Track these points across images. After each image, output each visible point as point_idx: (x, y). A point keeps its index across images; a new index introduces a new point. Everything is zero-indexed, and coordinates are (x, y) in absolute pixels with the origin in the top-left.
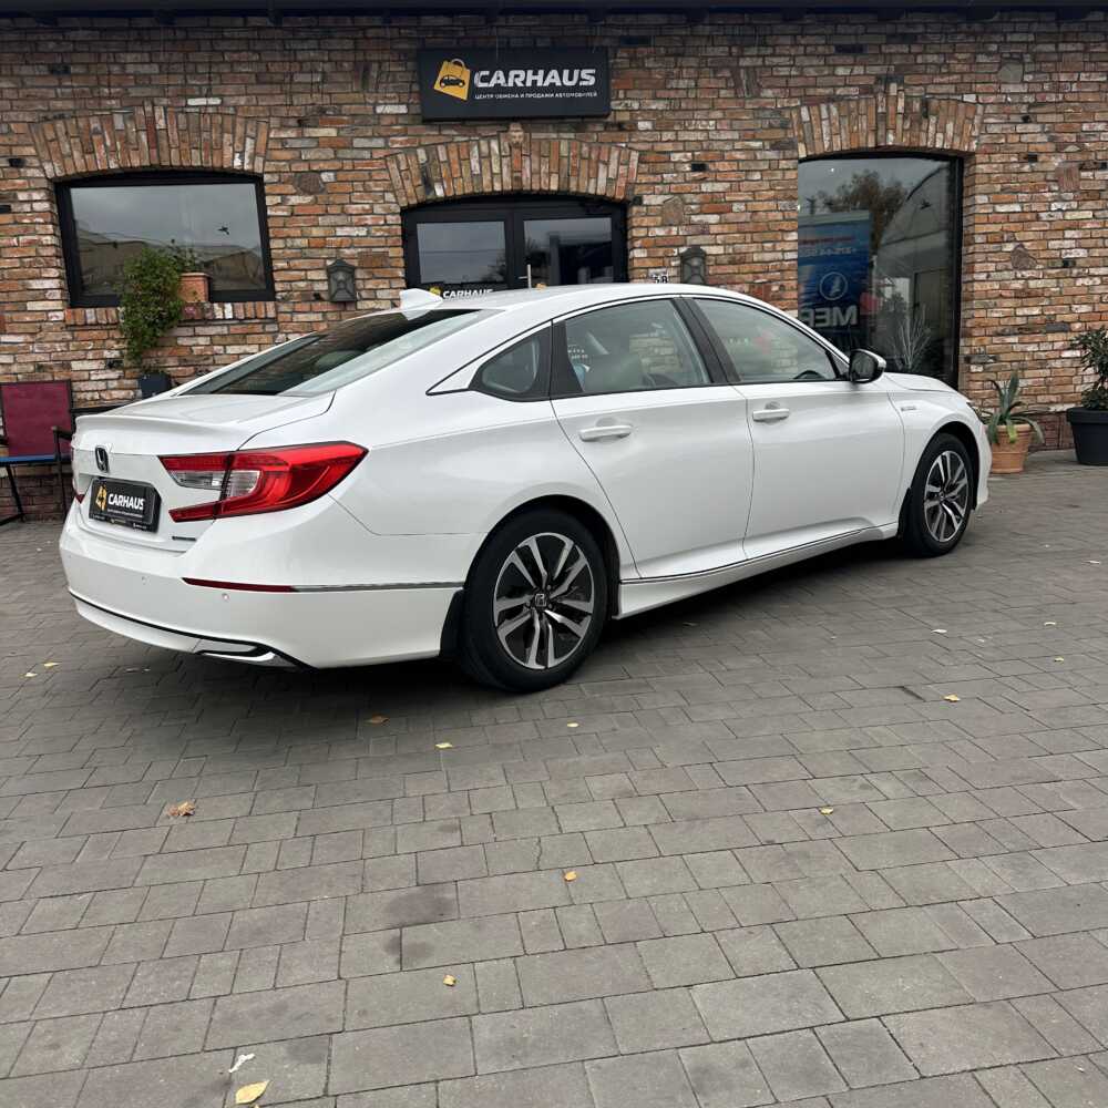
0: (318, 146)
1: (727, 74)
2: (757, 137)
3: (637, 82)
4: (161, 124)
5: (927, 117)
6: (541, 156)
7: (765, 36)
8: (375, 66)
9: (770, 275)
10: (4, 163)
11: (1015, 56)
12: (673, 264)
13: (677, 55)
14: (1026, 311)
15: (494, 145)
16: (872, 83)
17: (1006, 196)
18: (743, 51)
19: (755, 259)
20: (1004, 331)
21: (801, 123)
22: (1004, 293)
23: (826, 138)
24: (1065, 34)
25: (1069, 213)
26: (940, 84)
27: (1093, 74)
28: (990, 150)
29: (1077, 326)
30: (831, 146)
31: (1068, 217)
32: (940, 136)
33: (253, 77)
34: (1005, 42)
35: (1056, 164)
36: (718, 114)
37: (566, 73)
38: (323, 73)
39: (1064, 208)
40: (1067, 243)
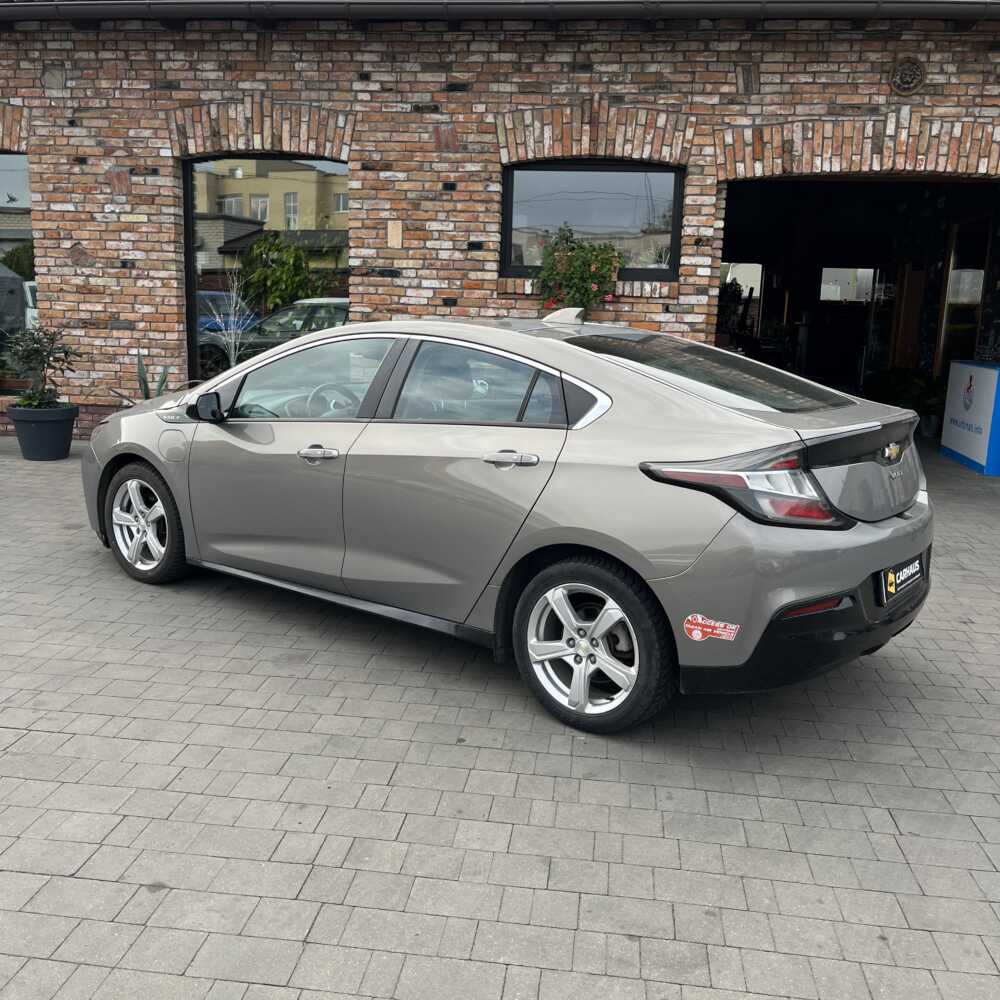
11: (56, 63)
14: (89, 307)
17: (59, 195)
20: (69, 323)
22: (65, 287)
24: (104, 43)
25: (123, 215)
27: (135, 82)
28: (40, 150)
29: (141, 325)
31: (122, 219)
34: (46, 49)
35: (107, 168)
39: (117, 211)
40: (124, 245)
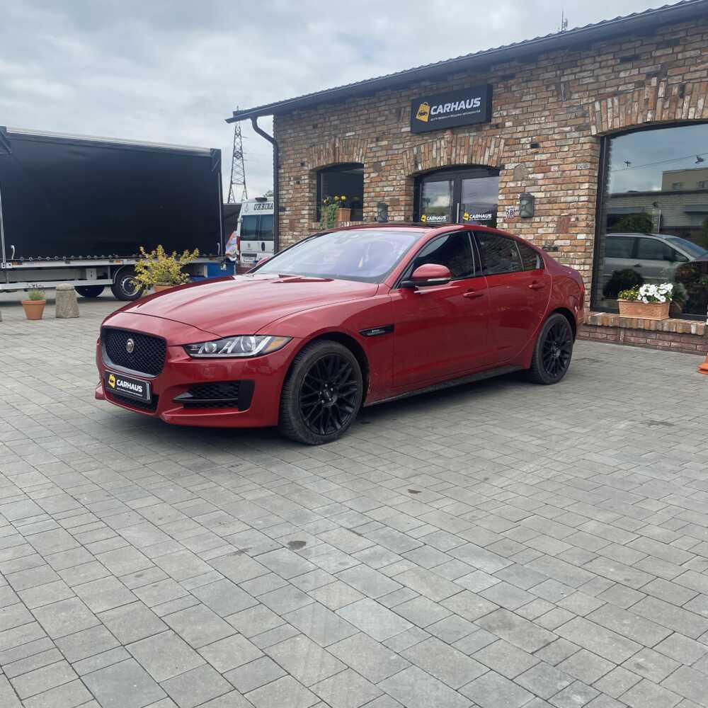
0: (382, 150)
1: (553, 88)
2: (568, 123)
3: (507, 100)
4: (337, 145)
5: (682, 96)
6: (461, 146)
7: (576, 61)
8: (403, 109)
9: (570, 211)
10: (299, 165)
12: (517, 203)
13: (527, 81)
15: (443, 143)
16: (643, 79)
18: (563, 72)
19: (562, 200)
21: (594, 112)
23: (610, 120)
26: (695, 71)
30: (612, 126)
32: (693, 110)
33: (364, 122)
36: (547, 113)
37: (468, 101)
38: (387, 116)
